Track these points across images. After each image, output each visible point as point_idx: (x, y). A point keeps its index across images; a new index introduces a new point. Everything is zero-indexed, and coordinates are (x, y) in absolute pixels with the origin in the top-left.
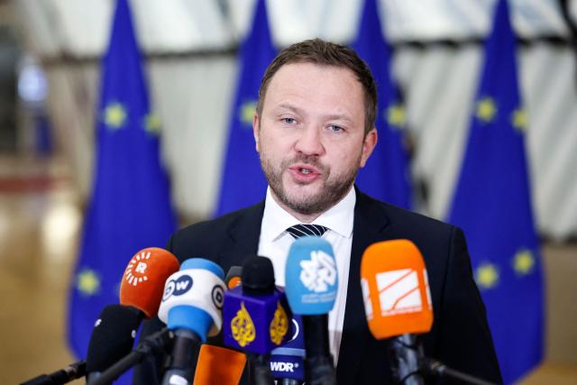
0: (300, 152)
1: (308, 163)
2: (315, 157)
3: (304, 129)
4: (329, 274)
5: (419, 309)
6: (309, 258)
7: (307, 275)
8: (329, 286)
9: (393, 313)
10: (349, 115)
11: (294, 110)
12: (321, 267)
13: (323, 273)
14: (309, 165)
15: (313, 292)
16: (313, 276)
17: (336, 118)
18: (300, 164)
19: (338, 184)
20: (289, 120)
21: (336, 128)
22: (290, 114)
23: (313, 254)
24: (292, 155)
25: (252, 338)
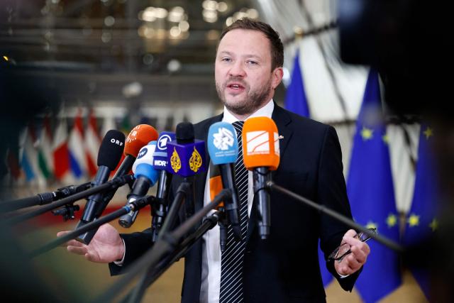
0: (231, 75)
1: (238, 82)
2: (240, 77)
3: (234, 64)
4: (229, 140)
5: (268, 153)
6: (217, 132)
7: (217, 141)
8: (229, 146)
9: (253, 154)
10: (258, 55)
11: (228, 53)
12: (224, 136)
13: (226, 140)
14: (238, 83)
15: (220, 150)
16: (220, 141)
17: (251, 56)
18: (231, 82)
19: (256, 95)
20: (227, 60)
21: (253, 62)
22: (227, 56)
23: (220, 130)
24: (228, 77)
25: (179, 168)
